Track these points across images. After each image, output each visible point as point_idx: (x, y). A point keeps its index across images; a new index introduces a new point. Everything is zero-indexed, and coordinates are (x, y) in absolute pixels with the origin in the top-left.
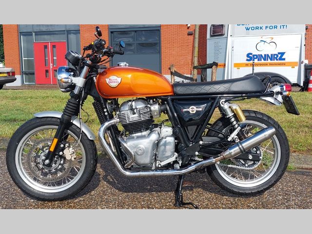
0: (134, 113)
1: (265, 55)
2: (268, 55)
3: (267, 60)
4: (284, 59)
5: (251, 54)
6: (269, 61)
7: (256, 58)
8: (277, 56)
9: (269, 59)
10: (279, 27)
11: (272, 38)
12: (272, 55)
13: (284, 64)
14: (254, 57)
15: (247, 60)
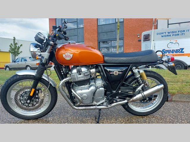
0: (80, 74)
1: (172, 50)
2: (174, 50)
3: (174, 53)
4: (183, 52)
5: (165, 50)
6: (175, 53)
7: (167, 52)
8: (179, 50)
9: (175, 52)
10: (180, 35)
11: (176, 41)
12: (176, 50)
13: (183, 55)
14: (166, 51)
15: (163, 53)
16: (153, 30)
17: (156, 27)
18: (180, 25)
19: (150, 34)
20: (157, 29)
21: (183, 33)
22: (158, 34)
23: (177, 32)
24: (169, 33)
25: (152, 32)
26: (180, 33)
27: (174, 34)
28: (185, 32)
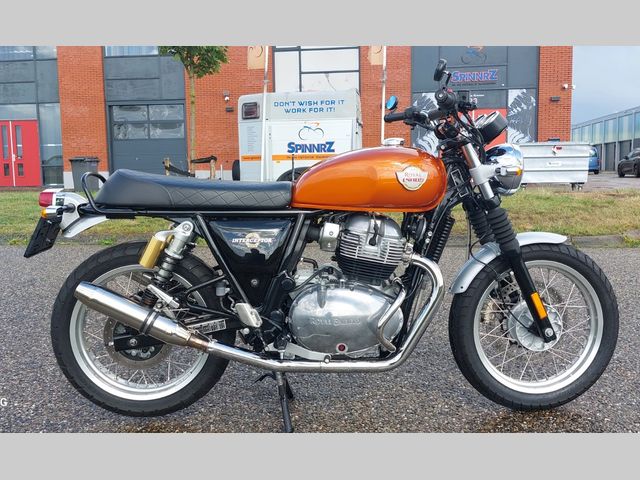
1: (310, 145)
2: (314, 145)
3: (314, 152)
4: (333, 151)
5: (293, 143)
6: (316, 153)
7: (299, 149)
8: (325, 146)
9: (315, 150)
11: (318, 124)
12: (318, 145)
14: (297, 147)
15: (289, 151)
16: (265, 93)
17: (272, 89)
18: (327, 77)
19: (259, 103)
20: (274, 91)
21: (330, 106)
22: (277, 104)
23: (319, 103)
24: (301, 104)
25: (263, 99)
26: (324, 106)
27: (313, 107)
28: (336, 105)
